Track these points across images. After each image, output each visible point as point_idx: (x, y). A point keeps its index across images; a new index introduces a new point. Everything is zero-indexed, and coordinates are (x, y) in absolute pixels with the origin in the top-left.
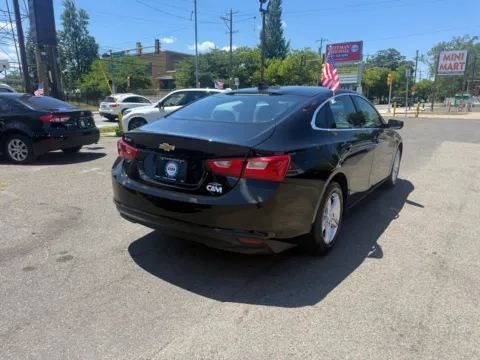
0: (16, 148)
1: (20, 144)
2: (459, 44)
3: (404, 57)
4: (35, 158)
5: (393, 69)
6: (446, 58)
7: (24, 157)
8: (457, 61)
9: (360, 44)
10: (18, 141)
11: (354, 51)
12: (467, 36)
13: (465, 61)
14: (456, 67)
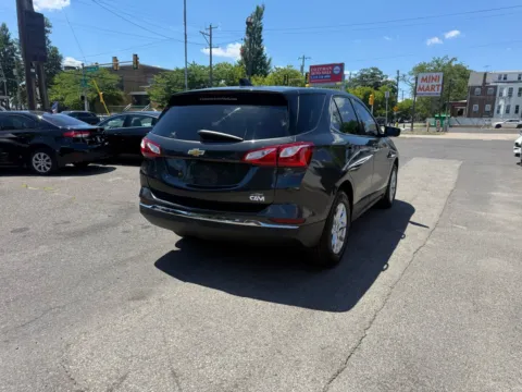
0: (41, 160)
1: (45, 157)
2: (439, 65)
3: (387, 77)
4: (57, 170)
5: (376, 89)
6: (423, 80)
7: (48, 169)
8: (434, 83)
9: (341, 66)
10: (42, 155)
11: (336, 72)
12: (446, 57)
13: (441, 83)
14: (433, 89)
